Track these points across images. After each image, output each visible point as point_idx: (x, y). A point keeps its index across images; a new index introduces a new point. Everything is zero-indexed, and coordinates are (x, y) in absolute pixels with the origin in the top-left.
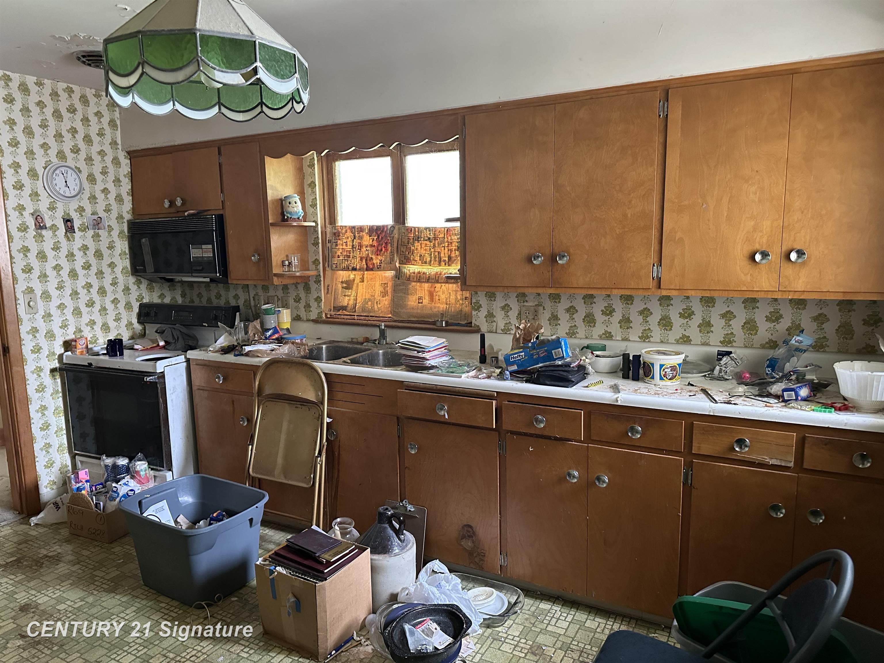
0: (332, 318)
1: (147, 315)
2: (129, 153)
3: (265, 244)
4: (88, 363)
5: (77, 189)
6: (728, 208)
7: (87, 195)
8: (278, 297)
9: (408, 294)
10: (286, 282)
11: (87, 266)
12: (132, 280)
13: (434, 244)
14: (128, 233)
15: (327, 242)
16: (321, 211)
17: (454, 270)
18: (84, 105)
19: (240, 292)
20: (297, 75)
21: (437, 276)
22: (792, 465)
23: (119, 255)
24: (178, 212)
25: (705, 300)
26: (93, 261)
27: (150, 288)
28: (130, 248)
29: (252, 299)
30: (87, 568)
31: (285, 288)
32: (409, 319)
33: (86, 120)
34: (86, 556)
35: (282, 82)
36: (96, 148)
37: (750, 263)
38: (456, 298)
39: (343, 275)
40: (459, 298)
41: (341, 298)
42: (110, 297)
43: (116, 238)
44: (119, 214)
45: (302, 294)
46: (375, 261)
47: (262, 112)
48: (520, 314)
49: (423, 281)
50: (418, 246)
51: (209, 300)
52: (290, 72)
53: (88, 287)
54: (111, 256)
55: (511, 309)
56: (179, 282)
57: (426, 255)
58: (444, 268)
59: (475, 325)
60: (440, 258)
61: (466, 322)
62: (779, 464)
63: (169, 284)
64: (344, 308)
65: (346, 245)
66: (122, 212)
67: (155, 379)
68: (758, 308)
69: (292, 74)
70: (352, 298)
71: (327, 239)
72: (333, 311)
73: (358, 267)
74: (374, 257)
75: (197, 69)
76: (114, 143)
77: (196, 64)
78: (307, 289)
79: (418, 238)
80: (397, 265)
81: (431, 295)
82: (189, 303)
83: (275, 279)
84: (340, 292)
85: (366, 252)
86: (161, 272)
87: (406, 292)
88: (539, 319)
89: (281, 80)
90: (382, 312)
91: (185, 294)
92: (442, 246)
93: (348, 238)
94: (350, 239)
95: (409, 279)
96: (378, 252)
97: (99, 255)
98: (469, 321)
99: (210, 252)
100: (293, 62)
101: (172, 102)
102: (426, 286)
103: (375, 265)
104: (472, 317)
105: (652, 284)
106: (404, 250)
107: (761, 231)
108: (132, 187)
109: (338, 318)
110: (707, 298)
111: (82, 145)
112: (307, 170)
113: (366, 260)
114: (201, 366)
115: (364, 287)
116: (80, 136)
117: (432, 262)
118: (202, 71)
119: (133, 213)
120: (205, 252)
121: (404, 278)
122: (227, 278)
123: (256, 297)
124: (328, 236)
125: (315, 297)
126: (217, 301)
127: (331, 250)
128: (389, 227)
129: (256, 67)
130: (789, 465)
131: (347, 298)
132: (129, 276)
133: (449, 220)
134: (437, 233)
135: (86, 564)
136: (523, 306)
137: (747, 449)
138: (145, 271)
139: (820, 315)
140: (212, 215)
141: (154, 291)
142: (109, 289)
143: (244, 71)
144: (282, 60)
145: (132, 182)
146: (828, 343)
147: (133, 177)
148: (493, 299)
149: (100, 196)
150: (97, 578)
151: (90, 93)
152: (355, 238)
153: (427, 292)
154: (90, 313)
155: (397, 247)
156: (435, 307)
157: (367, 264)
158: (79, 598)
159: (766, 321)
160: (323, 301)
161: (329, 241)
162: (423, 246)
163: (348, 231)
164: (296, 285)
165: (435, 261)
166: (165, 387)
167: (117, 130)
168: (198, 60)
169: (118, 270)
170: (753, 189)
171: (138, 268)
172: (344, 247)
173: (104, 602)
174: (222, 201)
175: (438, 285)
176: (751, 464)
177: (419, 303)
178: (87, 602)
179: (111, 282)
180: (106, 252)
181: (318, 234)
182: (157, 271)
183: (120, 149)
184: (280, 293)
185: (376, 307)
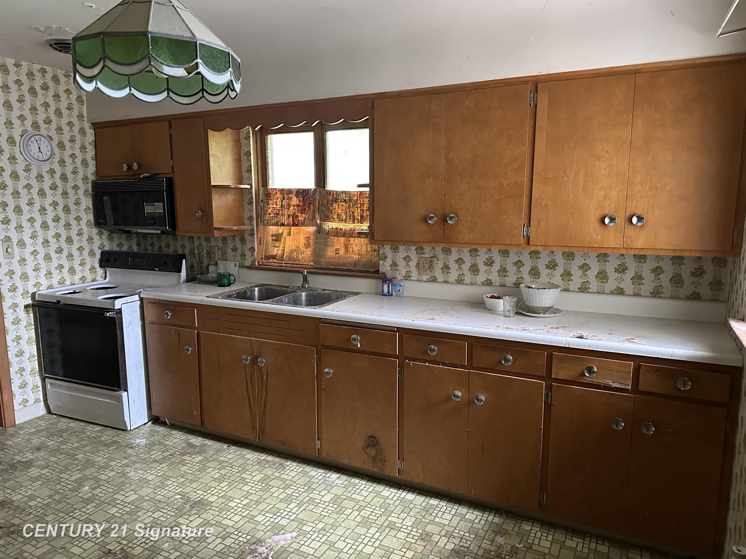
0: (263, 265)
1: (108, 260)
2: (93, 124)
3: (207, 202)
4: (57, 301)
5: (49, 154)
6: (584, 180)
7: (57, 159)
8: (218, 247)
9: (327, 246)
10: (225, 234)
11: (57, 219)
12: (95, 231)
13: (349, 205)
14: (92, 191)
15: (260, 201)
16: (255, 175)
17: (365, 227)
18: (56, 84)
19: (187, 243)
20: (230, 69)
21: (351, 232)
22: (629, 387)
23: (84, 210)
24: (134, 175)
25: (566, 254)
26: (62, 215)
27: (110, 238)
28: (94, 204)
29: (196, 248)
30: (54, 471)
31: (224, 239)
32: (328, 267)
33: (57, 96)
34: (54, 462)
35: (218, 75)
36: (65, 120)
37: (601, 225)
38: (367, 250)
39: (273, 229)
40: (369, 249)
41: (271, 249)
42: (76, 245)
43: (82, 196)
44: (84, 175)
45: (239, 245)
46: (300, 218)
47: (203, 97)
48: (418, 264)
49: (339, 235)
50: (336, 206)
51: (160, 248)
52: (225, 67)
53: (57, 236)
54: (77, 211)
55: (411, 259)
56: (135, 233)
57: (343, 214)
58: (357, 225)
59: (382, 272)
60: (354, 217)
61: (374, 270)
62: (620, 387)
63: (126, 235)
64: (274, 257)
65: (276, 205)
66: (87, 174)
67: (113, 314)
68: (608, 261)
69: (227, 68)
70: (281, 248)
71: (260, 199)
72: (265, 260)
73: (286, 223)
74: (299, 215)
75: (148, 63)
76: (80, 116)
77: (148, 60)
78: (243, 240)
79: (336, 200)
80: (318, 222)
81: (346, 247)
82: (143, 251)
83: (215, 232)
84: (270, 244)
85: (294, 211)
86: (120, 225)
87: (326, 244)
88: (433, 268)
89: (217, 73)
90: (305, 261)
91: (140, 244)
92: (355, 207)
93: (278, 198)
94: (279, 199)
95: (328, 234)
96: (303, 211)
97: (67, 209)
98: (377, 269)
99: (161, 209)
100: (228, 59)
101: (128, 88)
102: (342, 239)
103: (300, 221)
104: (379, 266)
105: (522, 241)
106: (324, 210)
107: (610, 200)
108: (96, 153)
109: (269, 266)
110: (568, 253)
111: (53, 117)
112: (243, 141)
113: (293, 217)
114: (152, 304)
115: (291, 240)
116: (52, 110)
117: (348, 220)
118: (152, 66)
119: (96, 175)
120: (157, 209)
121: (324, 233)
122: (175, 231)
123: (200, 248)
124: (261, 197)
125: (250, 247)
126: (167, 249)
127: (263, 208)
128: (312, 190)
129: (197, 63)
130: (627, 388)
131: (276, 249)
132: (93, 228)
133: (360, 186)
134: (351, 195)
135: (53, 468)
136: (421, 257)
137: (594, 375)
138: (106, 224)
139: (657, 267)
140: (163, 178)
141: (113, 241)
142: (75, 238)
143: (187, 66)
144: (218, 57)
145: (95, 148)
146: (663, 291)
147: (96, 144)
148: (396, 251)
149: (69, 161)
150: (63, 480)
151: (60, 74)
152: (284, 199)
153: (342, 245)
154: (59, 258)
155: (319, 206)
156: (349, 258)
157: (293, 221)
158: (47, 496)
159: (615, 272)
160: (256, 251)
161: (262, 201)
162: (340, 206)
163: (278, 193)
164: (234, 237)
165: (350, 219)
166: (122, 321)
167: (83, 105)
168: (149, 57)
169: (83, 222)
170: (604, 165)
171: (100, 221)
172: (275, 206)
173: (68, 499)
174: (172, 167)
175: (352, 239)
176: (597, 386)
177: (336, 253)
178: (54, 499)
179: (77, 233)
180: (73, 207)
181: (252, 195)
182: (116, 224)
183: (86, 121)
184: (220, 244)
185: (300, 256)
